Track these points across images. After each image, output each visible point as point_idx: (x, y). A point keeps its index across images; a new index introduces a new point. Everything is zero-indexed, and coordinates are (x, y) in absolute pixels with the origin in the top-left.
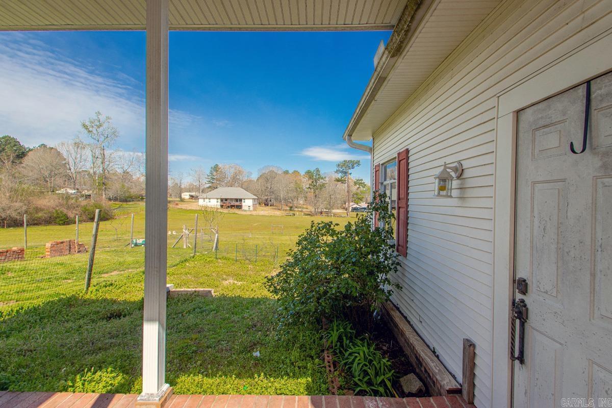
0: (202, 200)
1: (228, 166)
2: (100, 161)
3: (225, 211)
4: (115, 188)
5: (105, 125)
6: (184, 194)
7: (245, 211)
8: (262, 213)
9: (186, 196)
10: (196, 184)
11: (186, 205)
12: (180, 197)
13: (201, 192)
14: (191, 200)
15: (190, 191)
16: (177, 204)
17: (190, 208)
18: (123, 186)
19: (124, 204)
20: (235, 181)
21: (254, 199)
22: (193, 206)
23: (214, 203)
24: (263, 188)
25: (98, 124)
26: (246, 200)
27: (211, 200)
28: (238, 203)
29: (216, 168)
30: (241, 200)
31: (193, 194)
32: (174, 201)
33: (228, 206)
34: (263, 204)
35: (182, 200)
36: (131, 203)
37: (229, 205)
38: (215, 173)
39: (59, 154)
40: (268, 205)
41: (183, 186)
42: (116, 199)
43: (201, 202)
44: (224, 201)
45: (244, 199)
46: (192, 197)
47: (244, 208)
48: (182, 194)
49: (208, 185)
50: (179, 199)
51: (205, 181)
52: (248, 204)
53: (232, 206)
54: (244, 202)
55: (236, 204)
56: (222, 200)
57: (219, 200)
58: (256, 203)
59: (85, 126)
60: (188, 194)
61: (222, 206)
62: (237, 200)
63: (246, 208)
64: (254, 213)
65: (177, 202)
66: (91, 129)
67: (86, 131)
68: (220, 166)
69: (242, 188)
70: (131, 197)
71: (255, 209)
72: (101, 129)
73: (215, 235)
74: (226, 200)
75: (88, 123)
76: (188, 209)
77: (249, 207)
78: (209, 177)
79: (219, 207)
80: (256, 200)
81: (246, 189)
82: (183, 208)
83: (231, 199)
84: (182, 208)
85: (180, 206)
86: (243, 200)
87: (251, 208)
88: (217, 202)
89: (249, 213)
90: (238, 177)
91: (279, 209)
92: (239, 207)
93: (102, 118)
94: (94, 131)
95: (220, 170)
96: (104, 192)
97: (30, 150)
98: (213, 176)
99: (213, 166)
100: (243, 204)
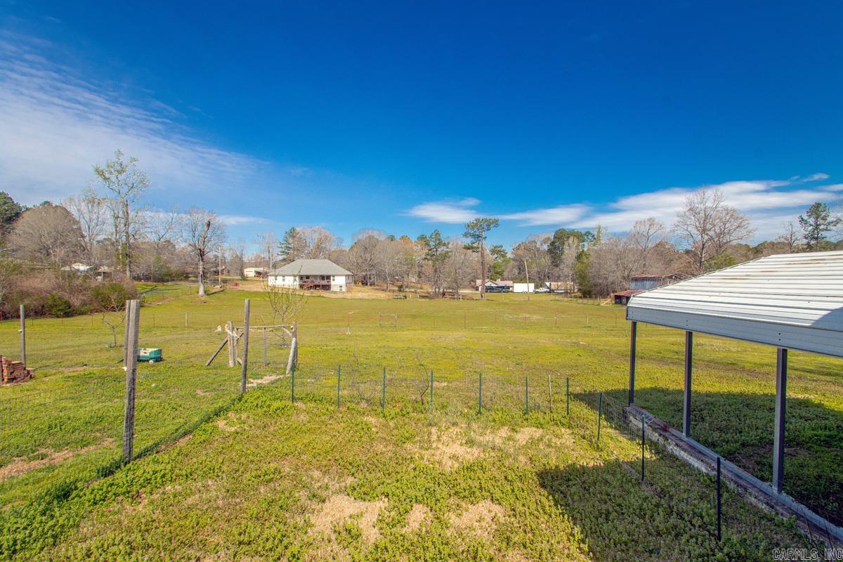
0: (273, 278)
1: (310, 232)
2: (123, 221)
3: (307, 293)
4: (147, 262)
5: (130, 171)
6: (248, 270)
7: (335, 292)
8: (359, 295)
9: (250, 272)
10: (266, 255)
11: (249, 286)
12: (242, 274)
13: (271, 266)
14: (257, 279)
15: (256, 267)
16: (237, 285)
17: (255, 290)
18: (159, 259)
19: (160, 286)
20: (319, 251)
21: (347, 276)
22: (258, 287)
23: (290, 282)
24: (360, 261)
25: (119, 168)
26: (336, 278)
27: (286, 277)
28: (325, 282)
29: (292, 233)
30: (328, 277)
31: (260, 269)
32: (233, 280)
33: (311, 287)
34: (360, 283)
35: (244, 278)
36: (170, 283)
37: (312, 285)
38: (291, 240)
39: (67, 213)
40: (367, 284)
41: (245, 259)
42: (147, 278)
43: (271, 281)
44: (305, 279)
45: (334, 276)
46: (259, 274)
47: (333, 289)
48: (245, 270)
49: (281, 258)
50: (239, 277)
51: (278, 251)
52: (339, 282)
53: (316, 286)
54: (334, 280)
55: (320, 283)
56: (301, 278)
57: (297, 278)
58: (350, 280)
59: (100, 173)
60: (253, 270)
61: (301, 286)
62: (323, 277)
63: (337, 289)
64: (349, 296)
65: (235, 282)
66: (107, 176)
67: (101, 179)
68: (298, 229)
69: (330, 260)
70: (170, 275)
71: (349, 290)
72: (123, 176)
73: (291, 339)
74: (308, 277)
75: (103, 167)
76: (252, 290)
77: (341, 287)
78: (283, 246)
79: (298, 287)
80: (350, 278)
81: (336, 262)
82: (246, 290)
83: (315, 277)
84: (243, 290)
85: (240, 288)
86: (331, 278)
87: (344, 289)
88: (295, 280)
89: (341, 296)
90: (324, 245)
91: (383, 290)
92: (327, 287)
93: (125, 160)
94: (113, 178)
95: (298, 236)
96: (128, 268)
97: (27, 209)
98: (289, 244)
99: (288, 231)
100: (332, 283)
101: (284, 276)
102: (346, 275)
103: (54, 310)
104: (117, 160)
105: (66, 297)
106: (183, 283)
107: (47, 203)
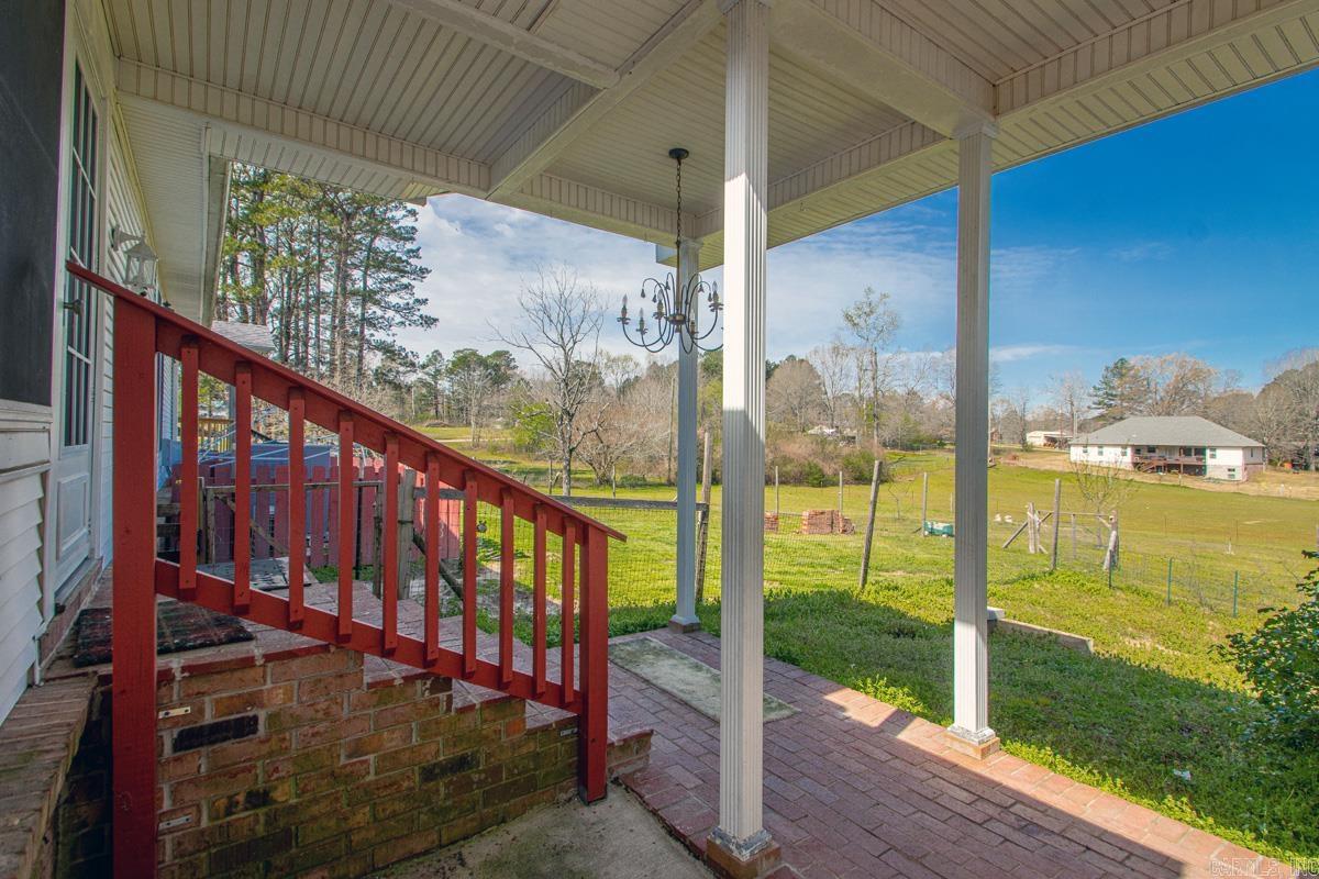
0: (1081, 449)
1: (1159, 365)
2: (870, 374)
3: (1150, 478)
4: (893, 423)
5: (880, 310)
6: (1032, 434)
7: (1217, 481)
8: (1281, 490)
9: (1037, 438)
10: (1065, 410)
11: (1036, 460)
12: (1023, 441)
13: (1075, 428)
14: (1049, 449)
15: (1047, 429)
16: (1015, 458)
17: (1048, 467)
18: (907, 420)
19: (910, 455)
20: (1179, 399)
21: (1249, 450)
22: (1055, 463)
23: (1114, 457)
24: (1288, 418)
26: (1218, 452)
27: (1105, 449)
28: (1192, 460)
29: (1120, 369)
30: (1200, 451)
31: (1055, 434)
32: (1010, 450)
33: (1158, 468)
35: (1028, 449)
36: (920, 453)
37: (1161, 463)
38: (1116, 382)
39: (811, 369)
40: (1306, 468)
41: (1029, 417)
42: (894, 445)
43: (1076, 454)
44: (1145, 453)
45: (1213, 449)
46: (1052, 440)
47: (1210, 473)
48: (1028, 435)
49: (1096, 413)
50: (1019, 446)
51: (1089, 402)
52: (1226, 461)
53: (1169, 468)
54: (1213, 456)
55: (1190, 460)
56: (1137, 450)
57: (1129, 450)
58: (1256, 459)
59: (848, 317)
60: (1041, 434)
61: (1138, 466)
62: (1186, 451)
63: (1224, 475)
64: (1251, 489)
65: (1013, 453)
68: (1132, 361)
69: (1206, 417)
70: (921, 441)
71: (1252, 477)
72: (871, 320)
73: (1110, 533)
74: (1152, 449)
75: (852, 312)
76: (1042, 469)
77: (1232, 470)
78: (1101, 393)
79: (1130, 467)
81: (1222, 421)
82: (1031, 466)
83: (1170, 449)
84: (1026, 467)
85: (1021, 462)
86: (1208, 452)
87: (1239, 475)
88: (1124, 454)
89: (1233, 489)
90: (1191, 387)
92: (1198, 470)
93: (874, 298)
94: (862, 323)
95: (1132, 372)
96: (875, 433)
97: (776, 366)
98: (1113, 388)
99: (1111, 365)
100: (1209, 461)
101: (1101, 446)
102: (1244, 448)
103: (811, 478)
104: (865, 300)
105: (821, 464)
106: (937, 452)
107: (791, 358)
